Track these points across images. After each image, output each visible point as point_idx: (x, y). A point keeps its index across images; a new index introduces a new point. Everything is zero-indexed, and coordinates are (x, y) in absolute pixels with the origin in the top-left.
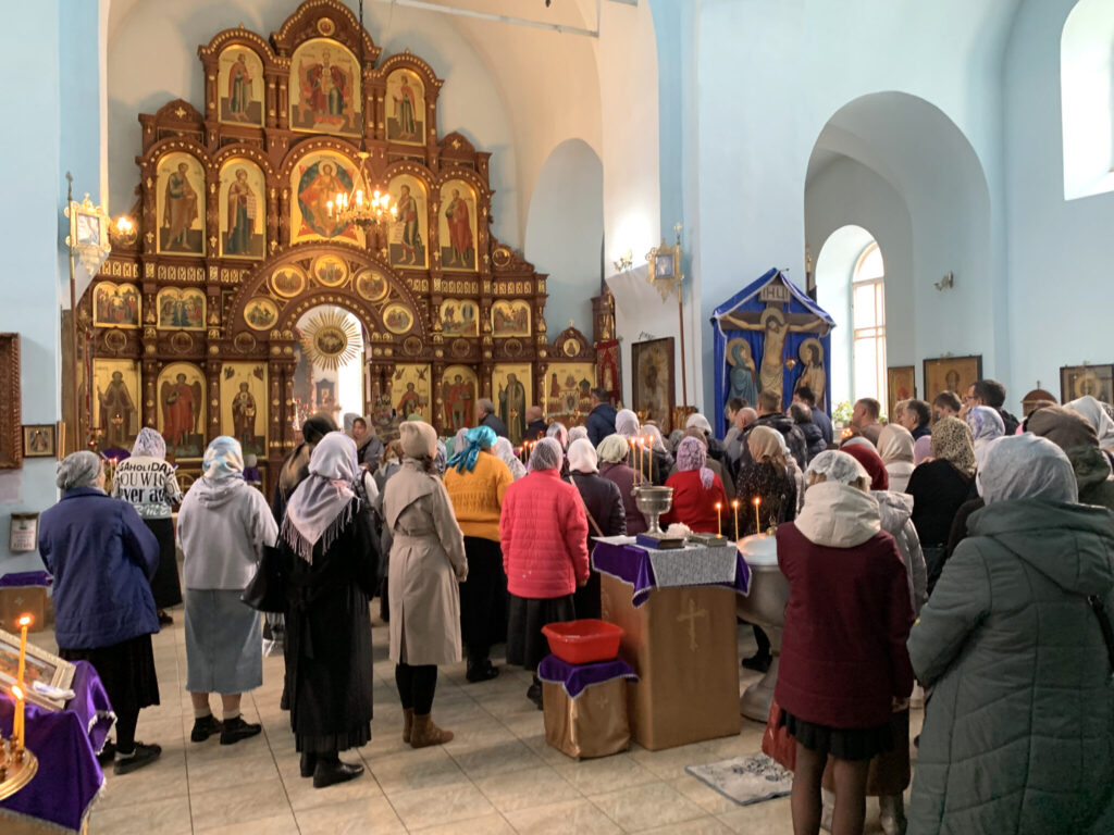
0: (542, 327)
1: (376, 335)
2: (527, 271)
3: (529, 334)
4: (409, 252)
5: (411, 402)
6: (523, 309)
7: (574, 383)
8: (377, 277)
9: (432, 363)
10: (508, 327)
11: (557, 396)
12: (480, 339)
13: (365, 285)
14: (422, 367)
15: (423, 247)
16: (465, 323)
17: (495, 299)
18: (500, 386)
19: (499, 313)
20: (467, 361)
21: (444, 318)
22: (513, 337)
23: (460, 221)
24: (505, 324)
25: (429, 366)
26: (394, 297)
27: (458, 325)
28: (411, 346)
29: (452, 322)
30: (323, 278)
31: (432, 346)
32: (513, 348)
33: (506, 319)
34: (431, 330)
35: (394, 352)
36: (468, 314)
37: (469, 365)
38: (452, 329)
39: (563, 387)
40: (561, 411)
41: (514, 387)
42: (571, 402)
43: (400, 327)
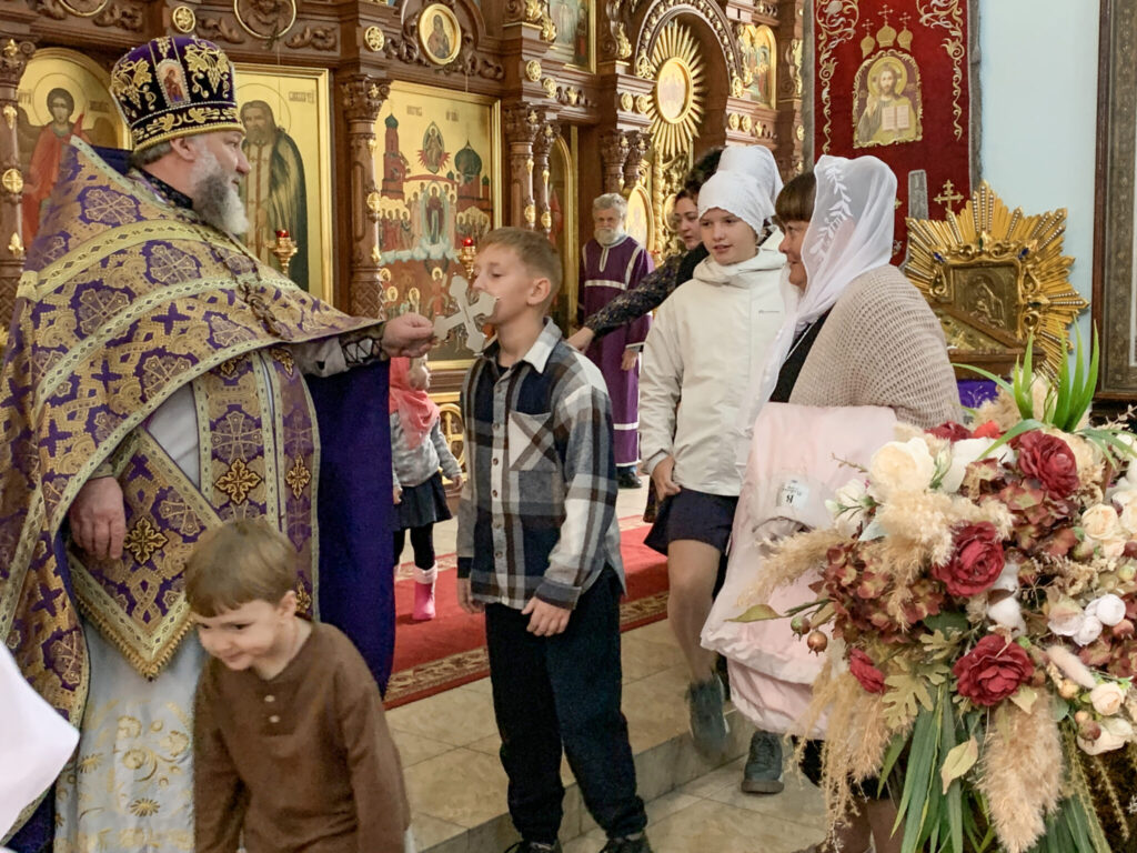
7: (442, 156)
11: (400, 194)
20: (100, 36)
39: (416, 167)
40: (409, 247)
41: (267, 152)
42: (435, 214)
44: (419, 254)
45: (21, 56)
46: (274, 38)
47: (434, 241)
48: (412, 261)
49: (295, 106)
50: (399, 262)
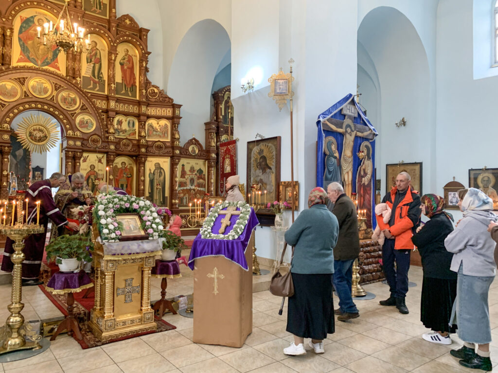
0: (177, 136)
1: (70, 132)
2: (169, 102)
3: (169, 140)
4: (95, 83)
6: (166, 125)
7: (194, 171)
8: (73, 96)
9: (107, 153)
10: (156, 134)
11: (185, 177)
12: (139, 141)
13: (64, 100)
14: (100, 156)
15: (104, 81)
16: (129, 130)
17: (149, 117)
18: (150, 170)
19: (151, 126)
20: (130, 153)
21: (116, 126)
22: (159, 141)
23: (128, 68)
24: (154, 133)
25: (105, 155)
26: (83, 109)
27: (125, 131)
28: (94, 141)
29: (121, 129)
30: (34, 92)
31: (108, 142)
32: (159, 147)
33: (155, 130)
34: (107, 132)
35: (82, 143)
36: (131, 125)
37: (131, 156)
38: (121, 133)
39: (188, 173)
40: (186, 186)
41: (159, 171)
42: (192, 181)
43: (87, 129)
44: (188, 188)
46: (160, 152)
47: (192, 186)
48: (187, 189)
50: (184, 189)
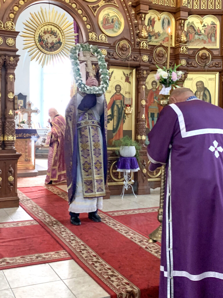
1: (93, 35)
3: (218, 46)
5: (118, 103)
6: (213, 24)
9: (137, 68)
10: (200, 39)
16: (164, 33)
17: (190, 13)
22: (204, 48)
29: (153, 31)
31: (140, 50)
34: (138, 35)
35: (108, 52)
38: (153, 38)
41: (202, 93)
43: (113, 30)
45: (147, 74)
46: (205, 65)
49: (210, 82)
